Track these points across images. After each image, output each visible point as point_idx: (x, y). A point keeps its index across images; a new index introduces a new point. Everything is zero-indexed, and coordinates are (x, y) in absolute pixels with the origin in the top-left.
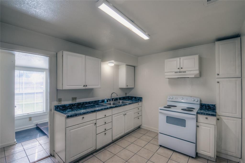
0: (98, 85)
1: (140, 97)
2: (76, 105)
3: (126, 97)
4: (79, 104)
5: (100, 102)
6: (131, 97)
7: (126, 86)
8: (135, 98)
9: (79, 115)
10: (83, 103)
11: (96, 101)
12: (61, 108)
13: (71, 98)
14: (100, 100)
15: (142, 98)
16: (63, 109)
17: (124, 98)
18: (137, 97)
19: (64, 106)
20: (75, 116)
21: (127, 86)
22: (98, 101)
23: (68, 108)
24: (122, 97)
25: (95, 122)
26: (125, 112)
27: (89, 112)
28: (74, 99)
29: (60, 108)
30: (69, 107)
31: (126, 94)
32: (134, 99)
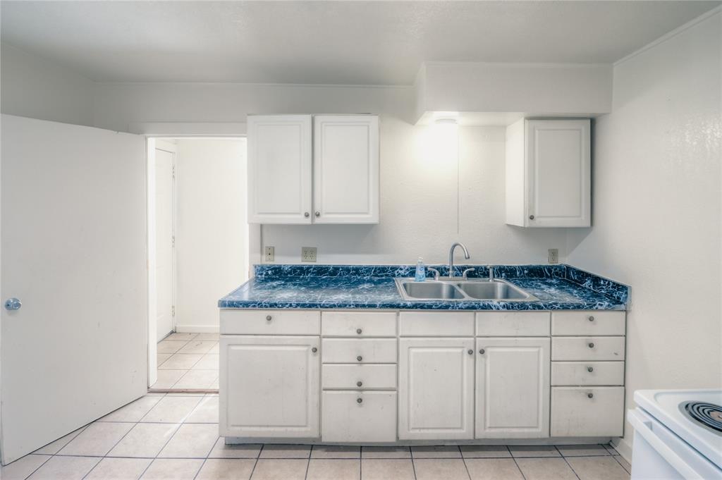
0: (367, 213)
1: (618, 285)
2: (313, 273)
3: (550, 269)
4: (321, 270)
5: (402, 272)
6: (579, 272)
7: (527, 219)
8: (596, 280)
9: (254, 306)
10: (336, 269)
11: (383, 270)
12: (270, 272)
13: (301, 249)
14: (401, 265)
15: (623, 288)
16: (274, 276)
17: (535, 275)
18: (605, 280)
19: (277, 268)
20: (243, 307)
21: (532, 218)
22: (394, 269)
23: (289, 275)
24: (523, 268)
25: (314, 341)
26: (481, 343)
27: (291, 305)
28: (309, 252)
29: (267, 274)
30: (290, 273)
31: (554, 253)
32: (588, 283)
